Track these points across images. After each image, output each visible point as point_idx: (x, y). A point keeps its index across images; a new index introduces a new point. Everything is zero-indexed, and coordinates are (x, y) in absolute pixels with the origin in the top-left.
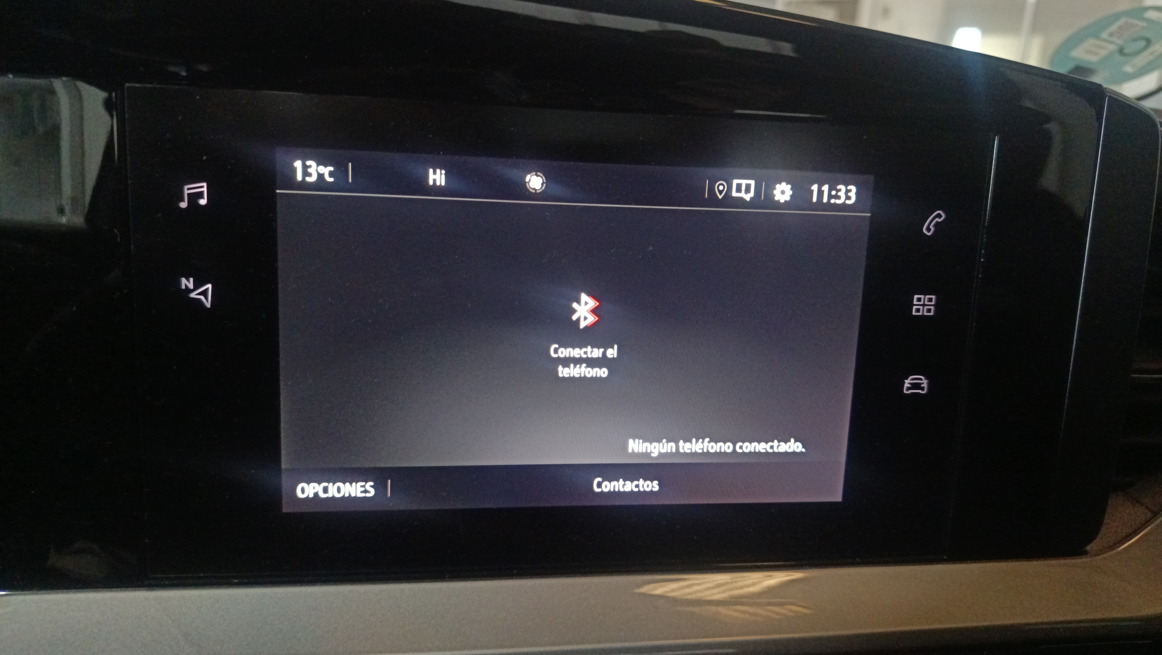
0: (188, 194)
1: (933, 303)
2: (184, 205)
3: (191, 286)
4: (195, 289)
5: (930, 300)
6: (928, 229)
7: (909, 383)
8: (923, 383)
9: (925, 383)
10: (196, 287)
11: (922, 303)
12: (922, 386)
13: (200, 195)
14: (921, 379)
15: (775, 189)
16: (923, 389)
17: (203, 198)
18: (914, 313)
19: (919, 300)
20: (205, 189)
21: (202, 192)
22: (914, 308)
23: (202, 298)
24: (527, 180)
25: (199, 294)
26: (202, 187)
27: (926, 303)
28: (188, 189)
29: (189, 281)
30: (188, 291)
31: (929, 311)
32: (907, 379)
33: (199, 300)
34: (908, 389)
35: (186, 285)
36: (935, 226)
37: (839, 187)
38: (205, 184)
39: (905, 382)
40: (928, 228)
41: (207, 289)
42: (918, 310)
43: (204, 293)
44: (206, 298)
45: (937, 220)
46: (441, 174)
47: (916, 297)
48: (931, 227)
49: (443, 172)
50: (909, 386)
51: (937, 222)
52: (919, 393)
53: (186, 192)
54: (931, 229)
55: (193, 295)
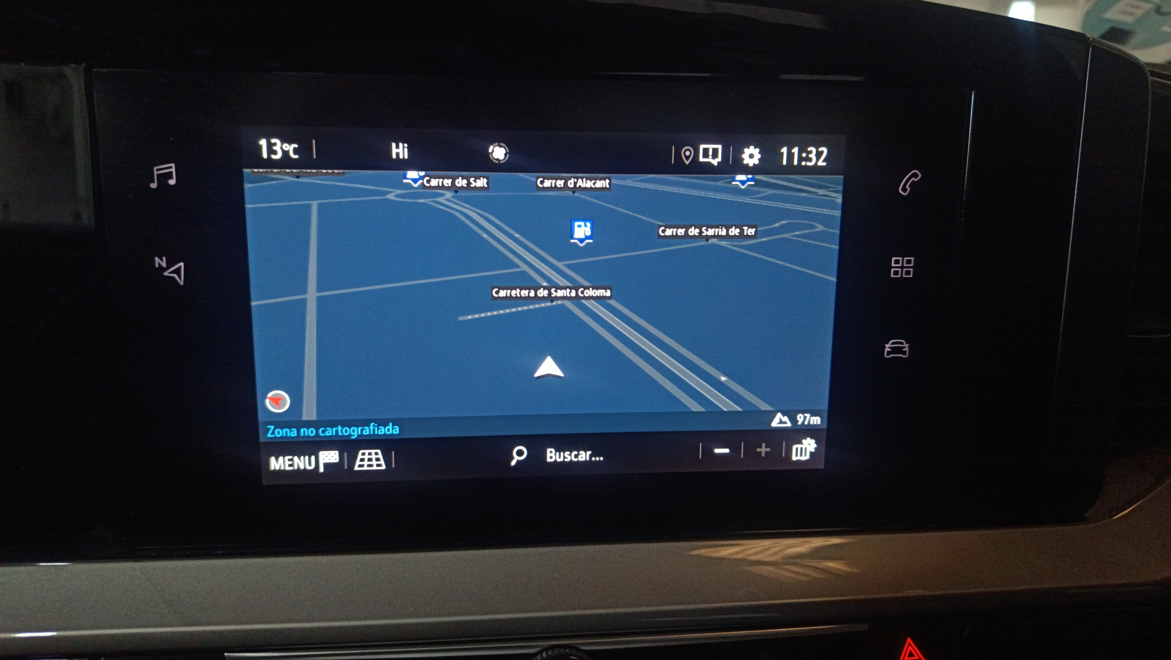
0: (158, 175)
1: (912, 265)
2: (154, 186)
3: (164, 265)
4: (168, 267)
5: (909, 262)
6: (904, 189)
7: (889, 348)
8: (905, 347)
9: (906, 347)
10: (169, 266)
11: (900, 265)
12: (904, 350)
13: (169, 175)
14: (902, 343)
15: (744, 153)
16: (904, 353)
17: (172, 178)
18: (892, 276)
19: (897, 262)
20: (173, 170)
21: (171, 173)
22: (893, 270)
23: (175, 276)
24: (490, 151)
25: (172, 272)
26: (171, 167)
27: (905, 265)
28: (158, 170)
29: (162, 260)
30: (162, 269)
31: (908, 273)
32: (887, 344)
33: (173, 278)
34: (889, 353)
35: (159, 264)
36: (910, 186)
37: (809, 149)
38: (173, 165)
39: (886, 347)
40: (905, 187)
41: (180, 268)
42: (896, 273)
43: (177, 271)
44: (180, 277)
45: (913, 179)
46: (404, 147)
47: (893, 259)
48: (907, 187)
49: (406, 145)
50: (890, 350)
51: (913, 181)
52: (901, 357)
53: (156, 173)
54: (907, 189)
55: (166, 274)
